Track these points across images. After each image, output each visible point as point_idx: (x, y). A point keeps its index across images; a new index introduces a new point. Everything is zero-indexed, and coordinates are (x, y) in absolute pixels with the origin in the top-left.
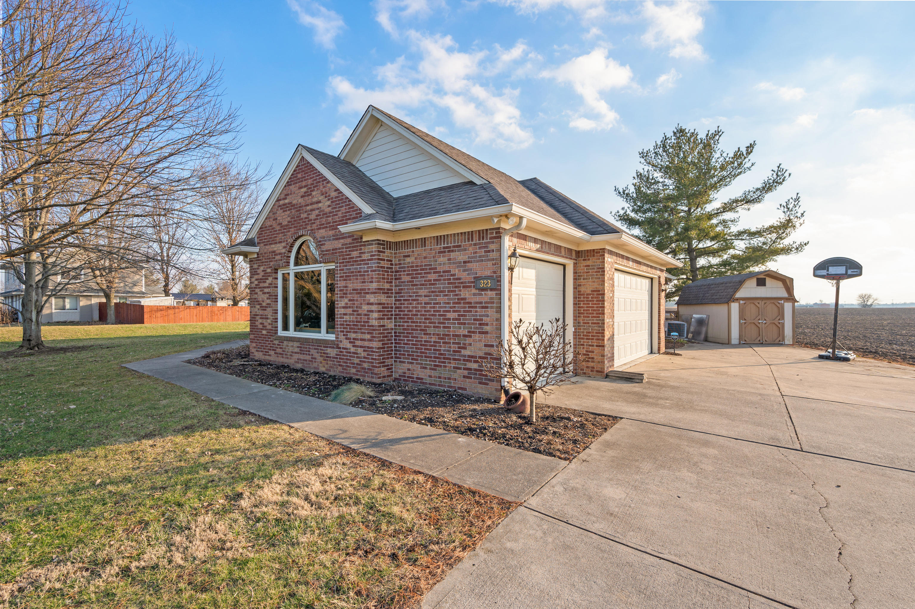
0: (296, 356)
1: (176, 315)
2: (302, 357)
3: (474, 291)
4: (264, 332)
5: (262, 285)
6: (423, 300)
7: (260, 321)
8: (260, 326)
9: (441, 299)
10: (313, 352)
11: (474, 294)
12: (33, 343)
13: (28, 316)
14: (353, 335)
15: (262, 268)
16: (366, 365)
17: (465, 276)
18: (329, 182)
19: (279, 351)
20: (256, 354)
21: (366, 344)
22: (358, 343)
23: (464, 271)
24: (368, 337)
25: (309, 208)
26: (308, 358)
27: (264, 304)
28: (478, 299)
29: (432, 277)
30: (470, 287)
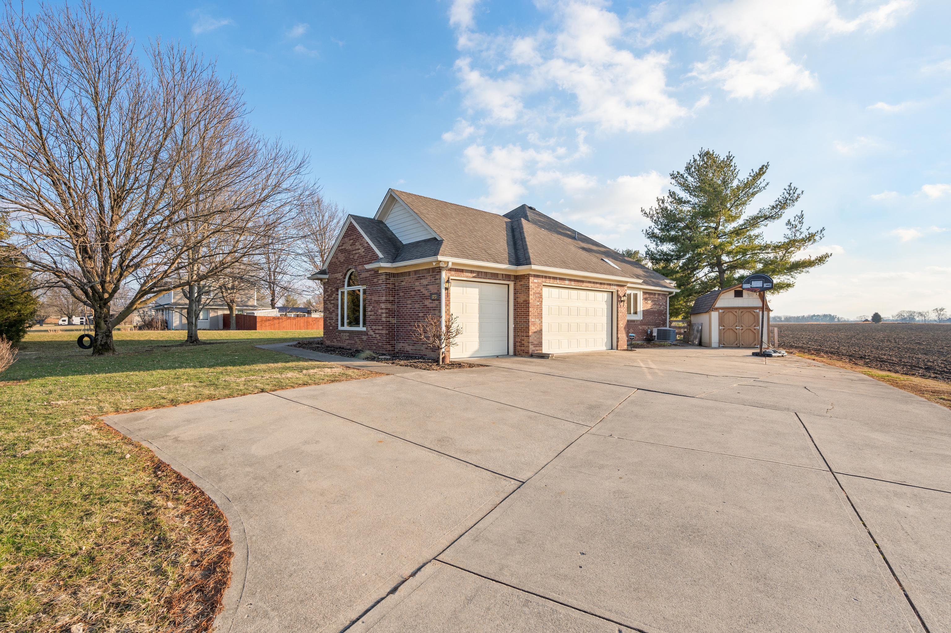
0: (347, 342)
1: (280, 324)
2: (350, 342)
3: (430, 301)
4: (331, 328)
5: (330, 298)
6: (409, 306)
7: (329, 321)
8: (329, 324)
9: (417, 306)
10: (356, 338)
11: (430, 303)
12: (193, 338)
13: (191, 320)
14: (374, 327)
15: (330, 288)
16: (380, 344)
17: (426, 293)
18: (363, 238)
19: (339, 339)
20: (327, 342)
21: (380, 332)
22: (377, 332)
23: (426, 290)
24: (381, 328)
25: (354, 252)
26: (353, 342)
27: (331, 311)
28: (431, 305)
29: (413, 293)
30: (428, 299)
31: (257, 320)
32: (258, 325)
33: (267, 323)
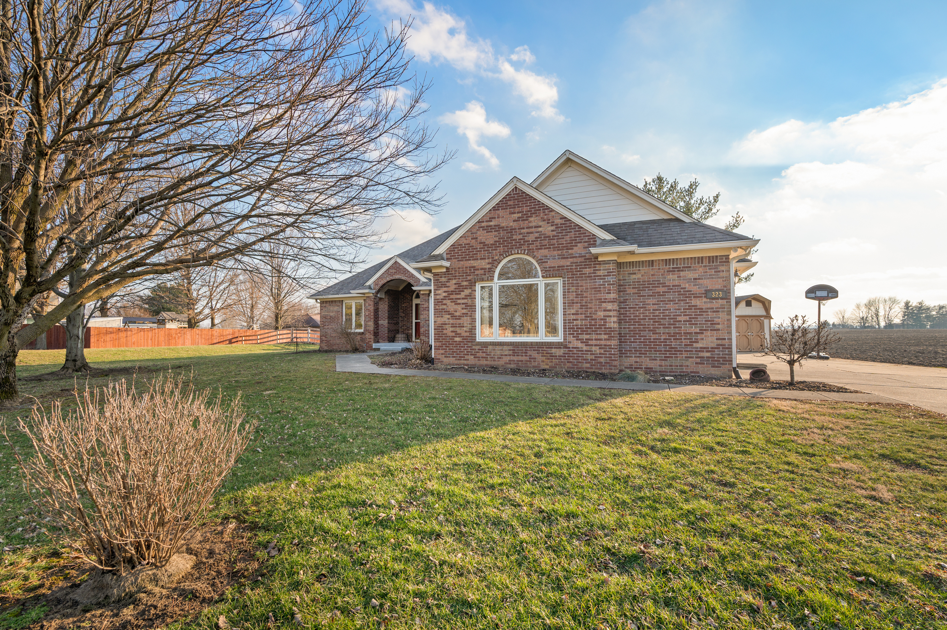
0: (508, 358)
1: (128, 338)
2: (512, 358)
3: (704, 300)
4: (457, 339)
5: (454, 297)
6: (652, 307)
7: (451, 329)
8: (451, 334)
9: (671, 306)
10: (532, 353)
11: (705, 302)
12: (78, 363)
13: (76, 332)
14: (585, 337)
15: (452, 282)
16: (602, 360)
17: (695, 289)
18: (552, 211)
19: (480, 355)
20: (444, 360)
21: (603, 342)
22: (593, 342)
23: (695, 285)
24: (606, 337)
25: (525, 231)
26: (525, 358)
27: (457, 314)
28: (709, 306)
29: (661, 290)
30: (701, 297)
31: (92, 333)
32: (92, 340)
33: (108, 338)
